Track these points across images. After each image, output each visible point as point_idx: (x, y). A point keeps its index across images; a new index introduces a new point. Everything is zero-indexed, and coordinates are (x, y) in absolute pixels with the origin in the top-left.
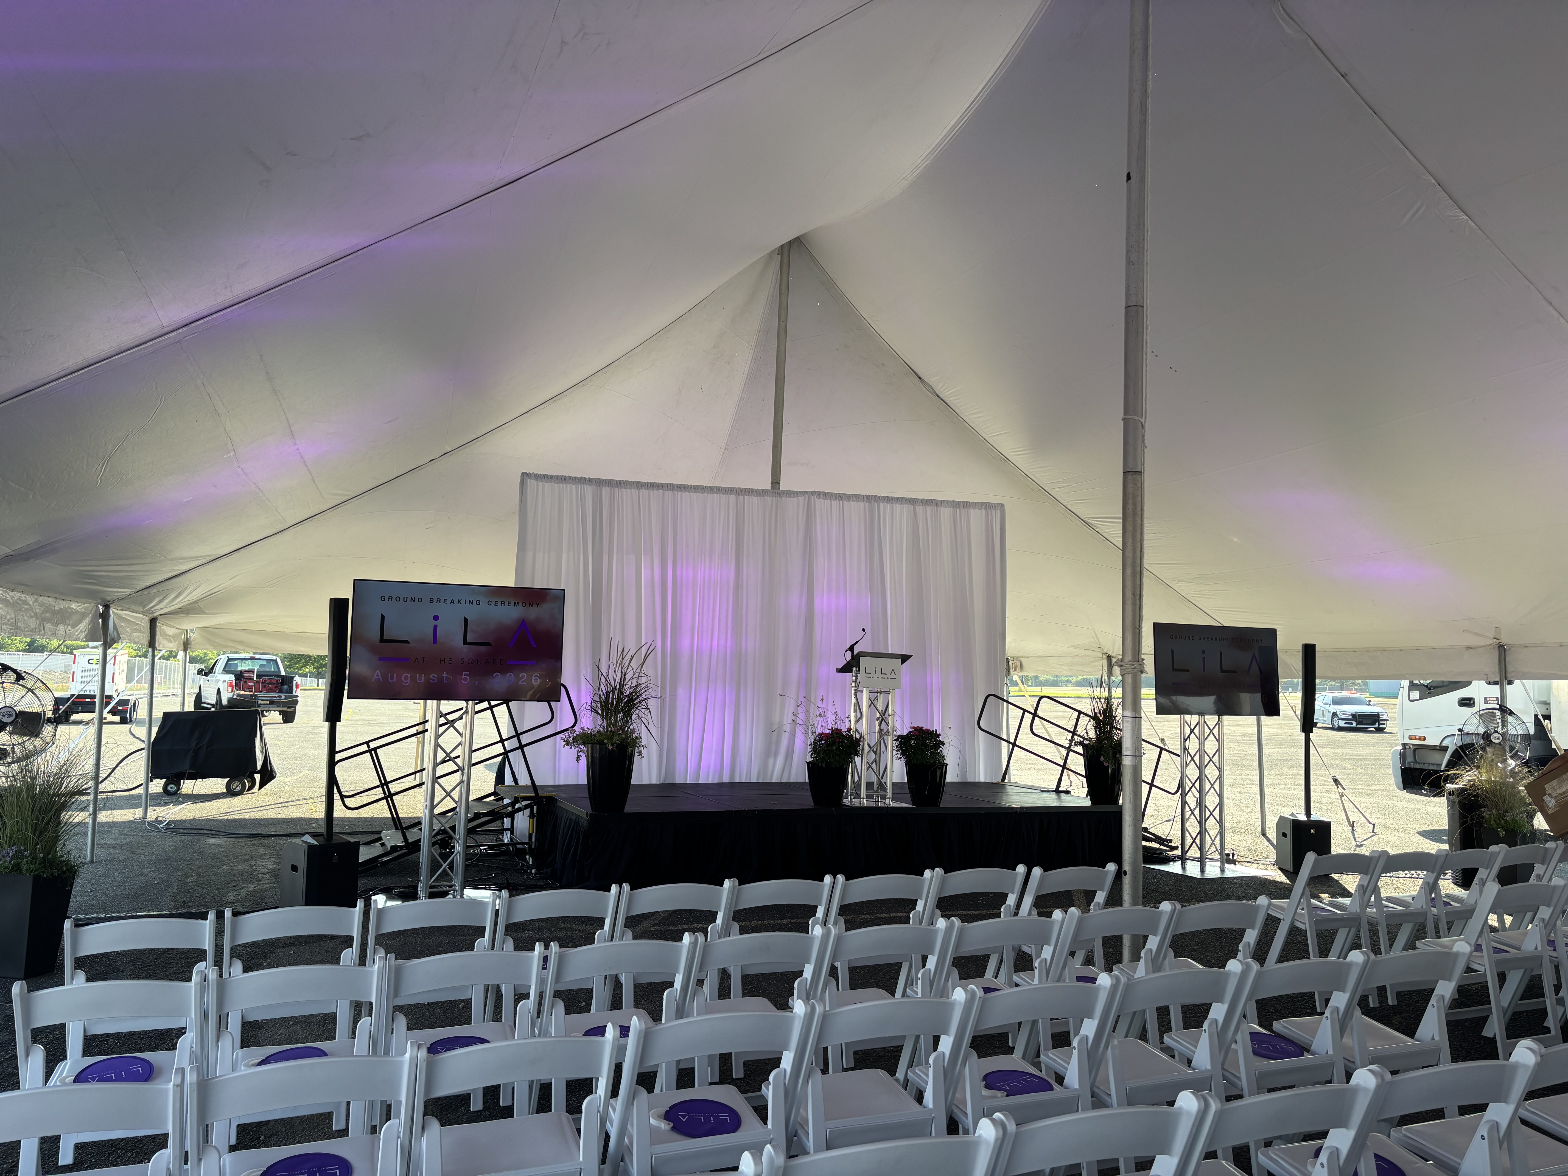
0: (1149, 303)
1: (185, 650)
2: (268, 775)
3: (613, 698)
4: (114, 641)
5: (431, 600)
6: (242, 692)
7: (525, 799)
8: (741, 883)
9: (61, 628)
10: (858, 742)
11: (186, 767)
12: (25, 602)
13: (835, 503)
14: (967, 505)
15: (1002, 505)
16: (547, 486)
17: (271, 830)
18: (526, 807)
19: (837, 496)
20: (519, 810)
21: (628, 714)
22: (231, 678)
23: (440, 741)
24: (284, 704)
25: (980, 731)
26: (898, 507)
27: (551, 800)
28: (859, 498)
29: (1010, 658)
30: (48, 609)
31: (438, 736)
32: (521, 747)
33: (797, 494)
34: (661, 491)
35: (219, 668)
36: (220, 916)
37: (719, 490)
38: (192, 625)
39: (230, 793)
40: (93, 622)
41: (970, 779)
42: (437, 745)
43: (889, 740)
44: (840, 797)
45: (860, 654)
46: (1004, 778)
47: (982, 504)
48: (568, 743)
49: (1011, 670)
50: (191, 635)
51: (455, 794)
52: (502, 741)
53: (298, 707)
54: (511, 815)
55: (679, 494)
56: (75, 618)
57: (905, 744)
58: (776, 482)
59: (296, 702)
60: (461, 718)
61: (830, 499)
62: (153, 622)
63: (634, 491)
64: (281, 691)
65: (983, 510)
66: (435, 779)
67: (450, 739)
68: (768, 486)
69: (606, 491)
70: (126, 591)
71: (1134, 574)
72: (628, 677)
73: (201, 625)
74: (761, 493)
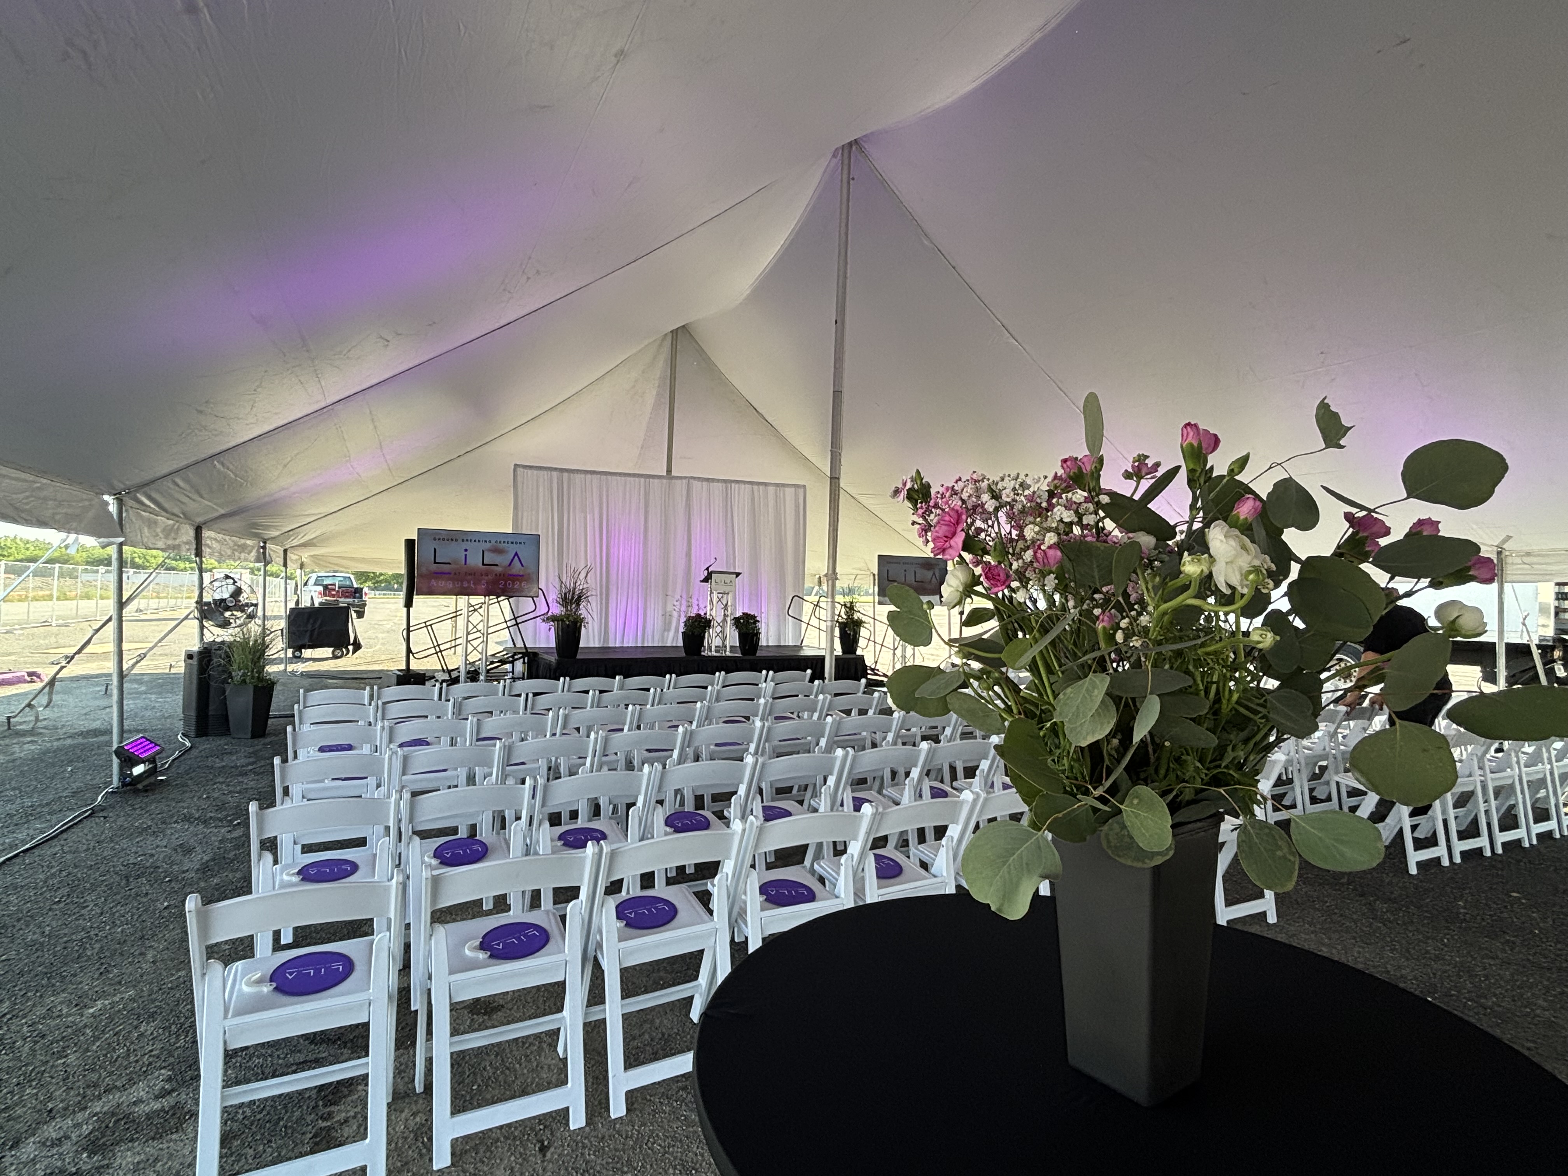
0: (845, 391)
1: (301, 569)
2: (357, 646)
3: (569, 596)
4: (269, 563)
5: (463, 540)
6: (328, 598)
7: (520, 653)
8: (625, 678)
9: (243, 556)
10: (710, 621)
11: (306, 641)
12: (225, 540)
13: (705, 483)
14: (784, 485)
15: (805, 486)
16: (530, 472)
17: (365, 676)
18: (520, 658)
19: (706, 479)
20: (517, 659)
21: (578, 605)
22: (321, 589)
23: (470, 619)
24: (358, 606)
25: (788, 616)
27: (535, 654)
30: (236, 544)
31: (469, 616)
32: (517, 624)
33: (682, 478)
35: (312, 581)
36: (372, 689)
38: (305, 555)
39: (335, 657)
40: (258, 551)
41: (783, 644)
42: (468, 621)
43: (728, 619)
44: (700, 651)
45: (712, 572)
46: (802, 643)
47: (792, 485)
48: (544, 621)
50: (304, 559)
51: (480, 649)
52: (506, 622)
53: (366, 608)
54: (512, 662)
55: (609, 477)
56: (249, 548)
57: (737, 621)
58: (669, 471)
59: (365, 605)
60: (481, 607)
61: (702, 482)
62: (285, 551)
63: (583, 476)
64: (354, 597)
65: (793, 488)
66: (468, 641)
67: (475, 618)
68: (665, 474)
69: (565, 475)
70: (276, 533)
71: (834, 530)
72: (577, 584)
73: (312, 553)
74: (660, 477)
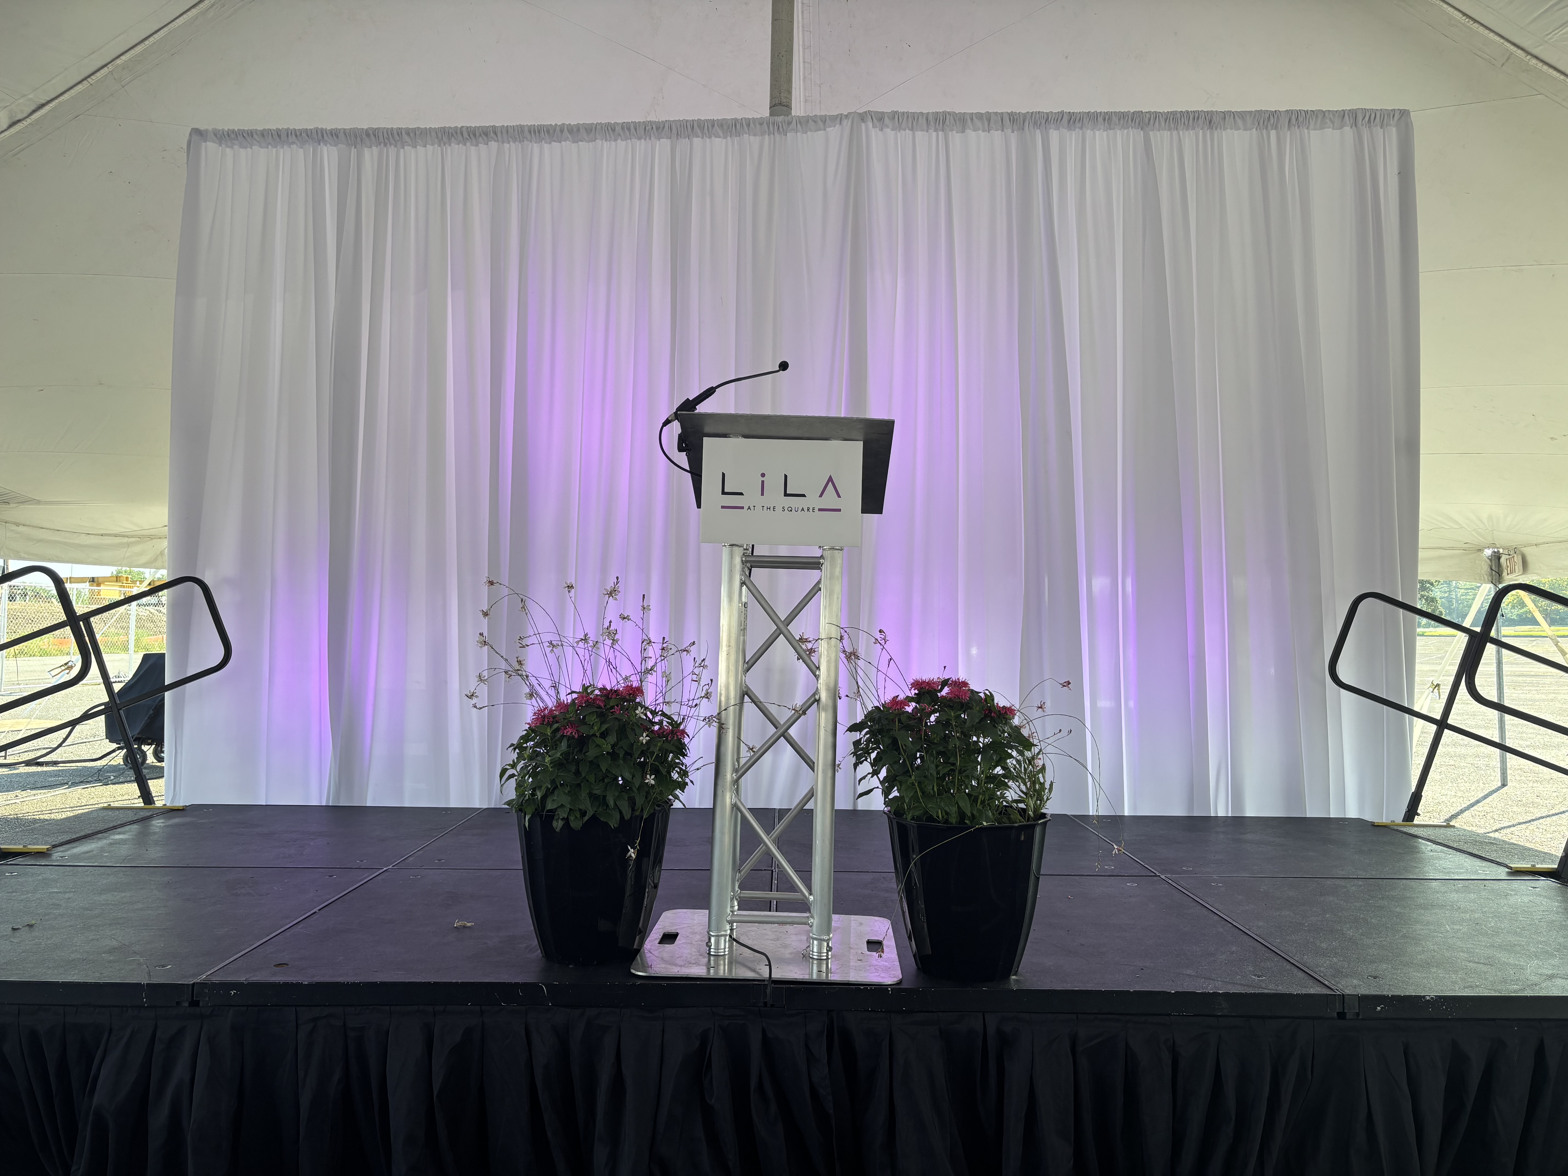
15: (1404, 114)
16: (244, 154)
19: (930, 118)
25: (1342, 690)
26: (1099, 138)
28: (989, 120)
29: (1501, 551)
33: (824, 122)
34: (493, 145)
37: (629, 129)
41: (1312, 811)
46: (1412, 811)
47: (1343, 114)
49: (1505, 573)
58: (780, 104)
61: (912, 129)
65: (1347, 129)
